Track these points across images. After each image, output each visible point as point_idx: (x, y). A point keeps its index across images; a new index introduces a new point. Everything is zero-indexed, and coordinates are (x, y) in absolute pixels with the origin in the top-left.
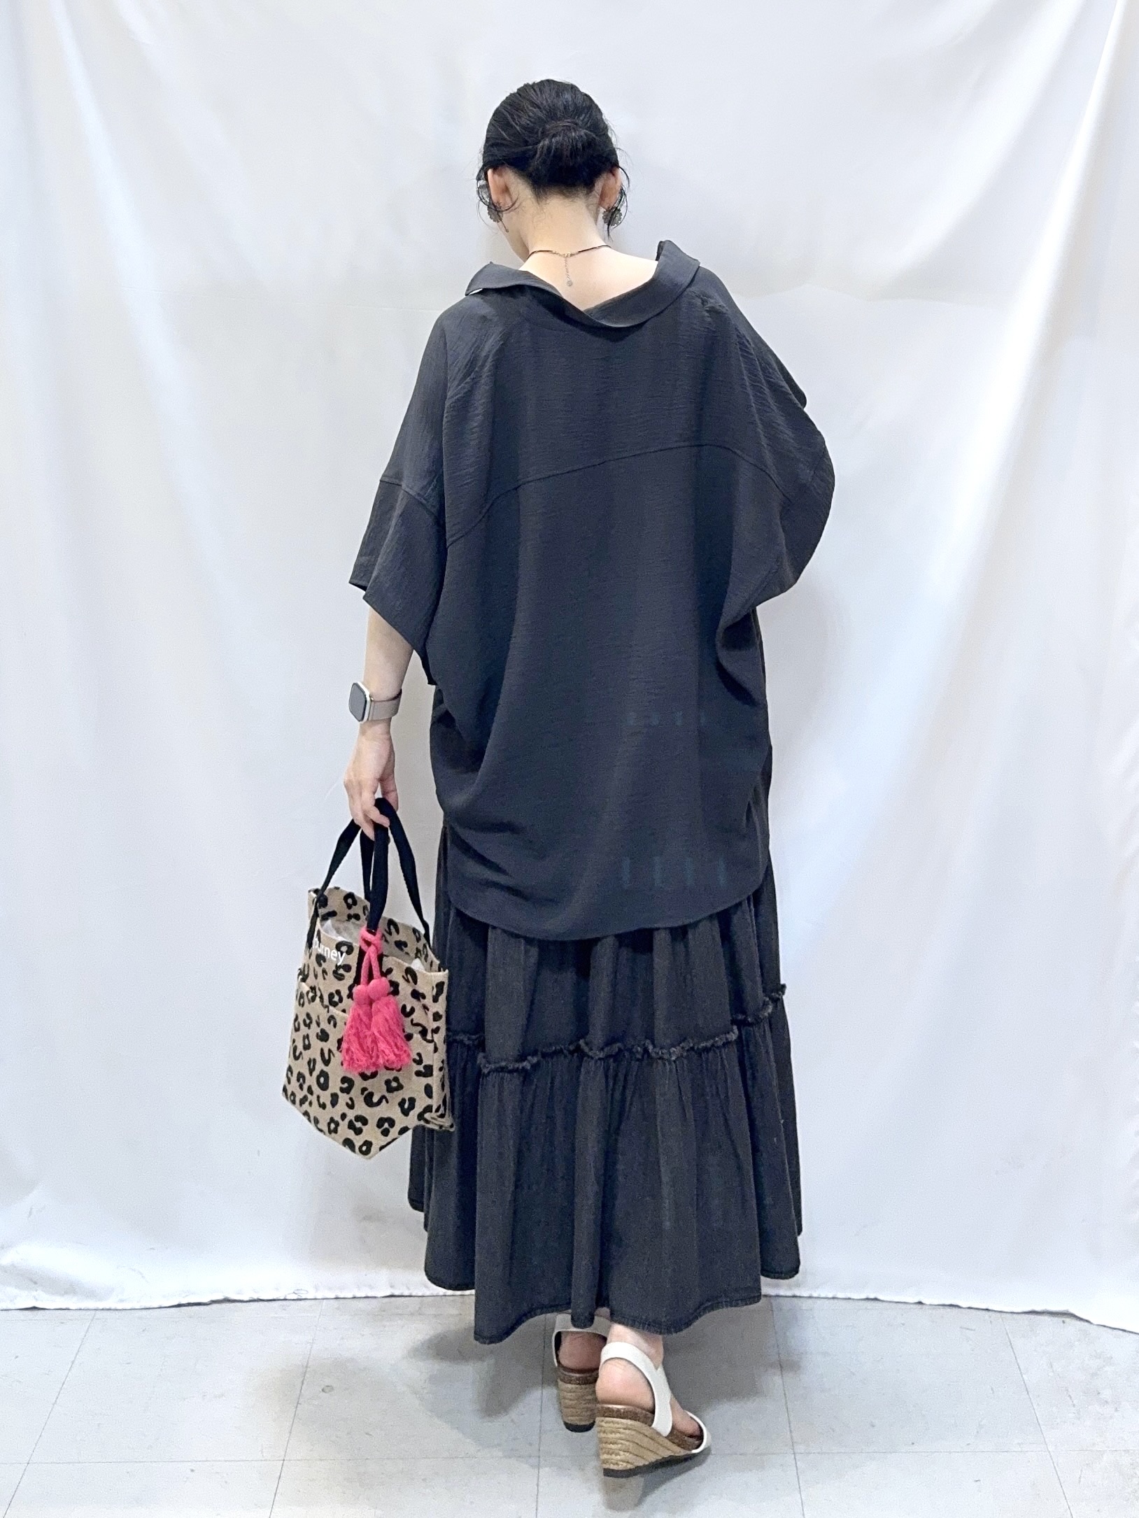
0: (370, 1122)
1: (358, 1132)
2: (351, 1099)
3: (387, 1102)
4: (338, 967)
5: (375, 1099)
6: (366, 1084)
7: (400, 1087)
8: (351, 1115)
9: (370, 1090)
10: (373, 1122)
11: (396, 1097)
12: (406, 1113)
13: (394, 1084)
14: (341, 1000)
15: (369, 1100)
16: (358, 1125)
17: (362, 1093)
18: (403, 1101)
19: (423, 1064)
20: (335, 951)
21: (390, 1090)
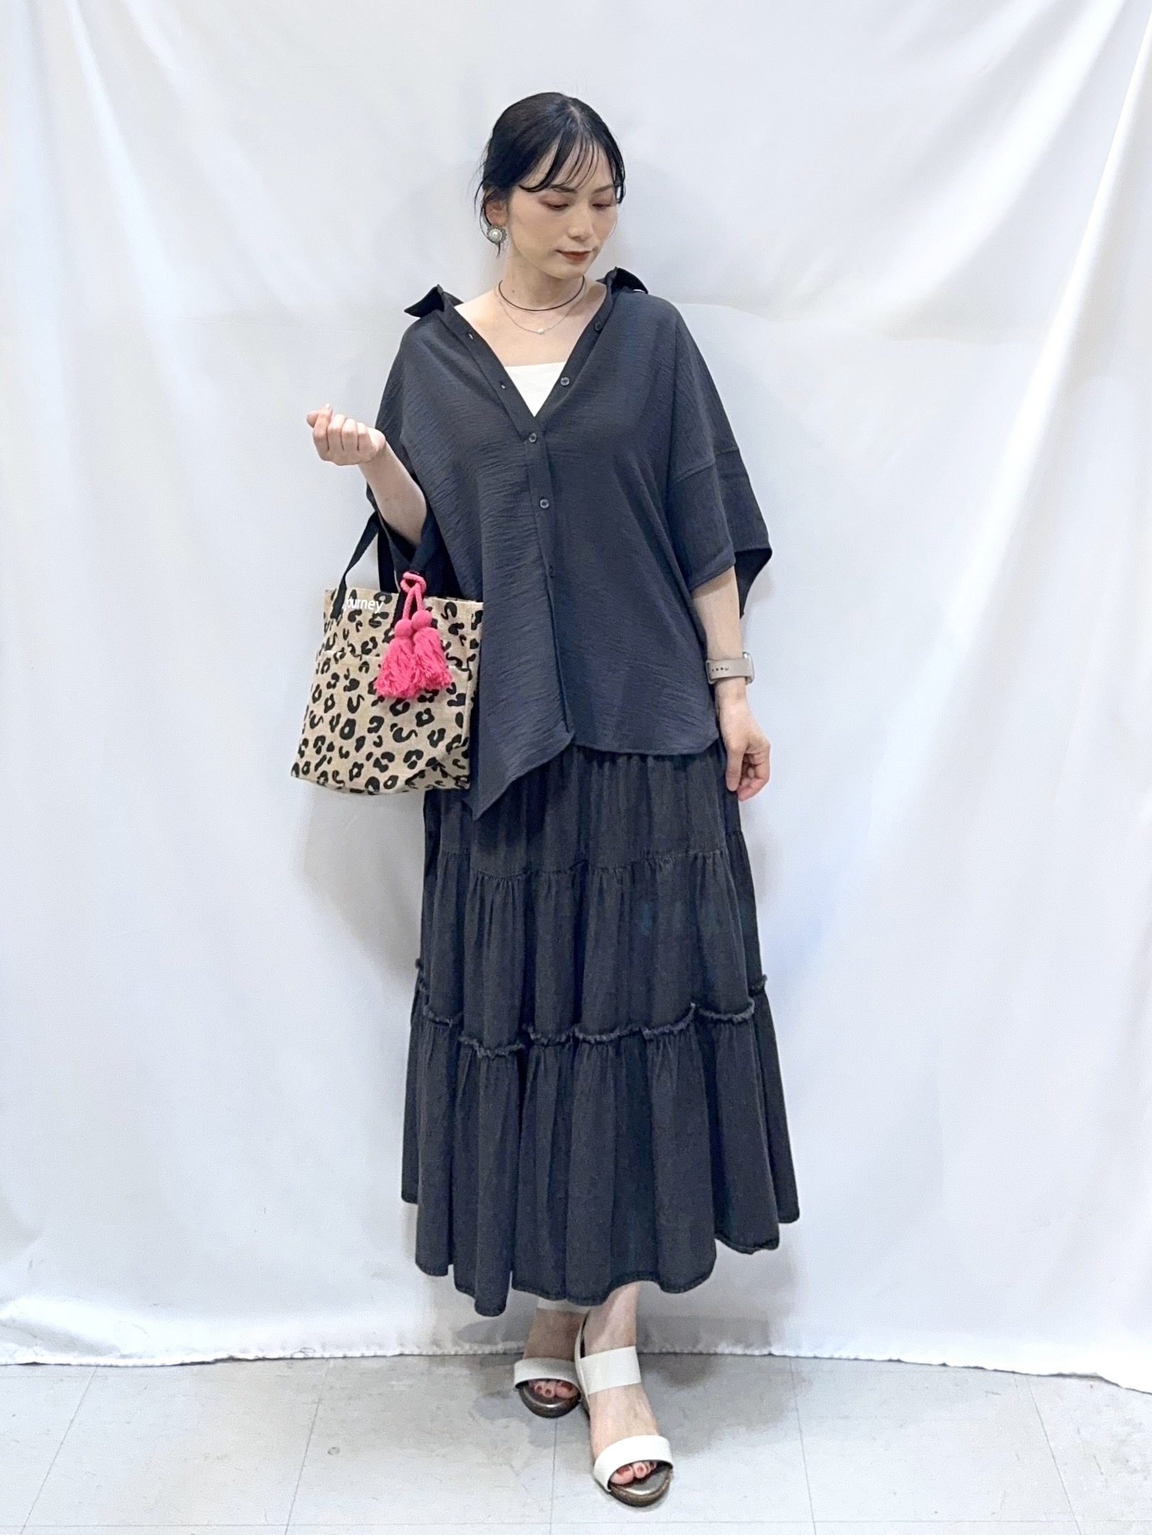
0: (396, 757)
1: (384, 769)
2: (379, 737)
3: (416, 735)
4: (375, 616)
5: (404, 734)
6: (397, 720)
7: (431, 719)
8: (378, 752)
9: (399, 726)
10: (399, 758)
11: (425, 731)
12: (434, 744)
13: (425, 717)
14: (375, 646)
15: (398, 737)
16: (384, 762)
17: (392, 730)
18: (433, 733)
19: (457, 693)
20: (373, 601)
21: (421, 723)
